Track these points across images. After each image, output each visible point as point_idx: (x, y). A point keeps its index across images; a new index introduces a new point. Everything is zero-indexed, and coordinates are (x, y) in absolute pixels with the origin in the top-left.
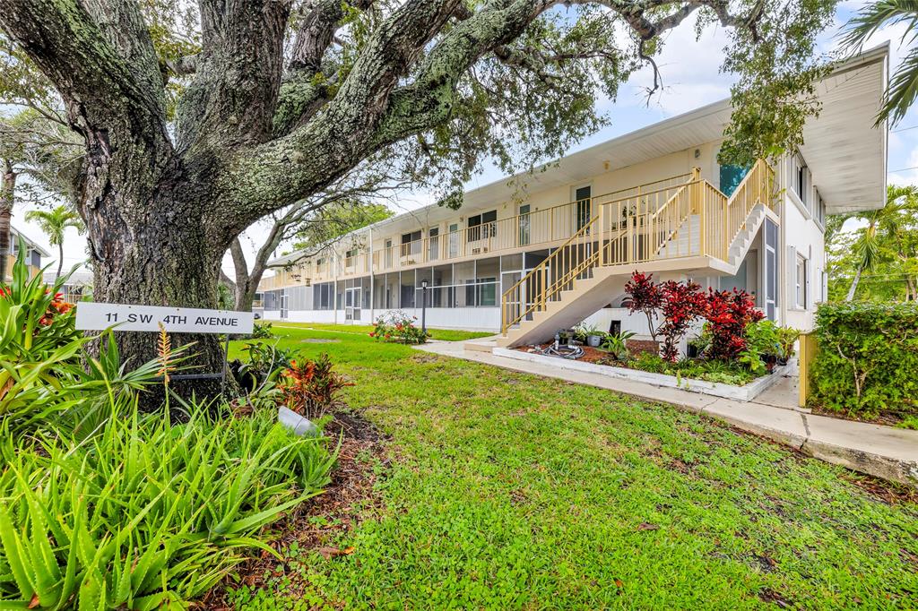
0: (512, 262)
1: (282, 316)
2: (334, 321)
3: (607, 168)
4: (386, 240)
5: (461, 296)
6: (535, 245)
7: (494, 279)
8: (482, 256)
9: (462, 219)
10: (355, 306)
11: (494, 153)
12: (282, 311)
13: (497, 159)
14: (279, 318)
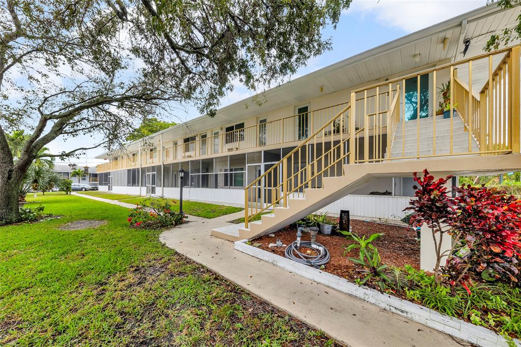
0: (255, 157)
1: (109, 189)
2: (139, 194)
3: (322, 91)
4: (174, 142)
5: (221, 180)
6: (271, 145)
7: (242, 169)
8: (235, 153)
9: (222, 129)
10: (152, 184)
11: (241, 73)
12: (109, 186)
13: (243, 77)
14: (107, 190)
